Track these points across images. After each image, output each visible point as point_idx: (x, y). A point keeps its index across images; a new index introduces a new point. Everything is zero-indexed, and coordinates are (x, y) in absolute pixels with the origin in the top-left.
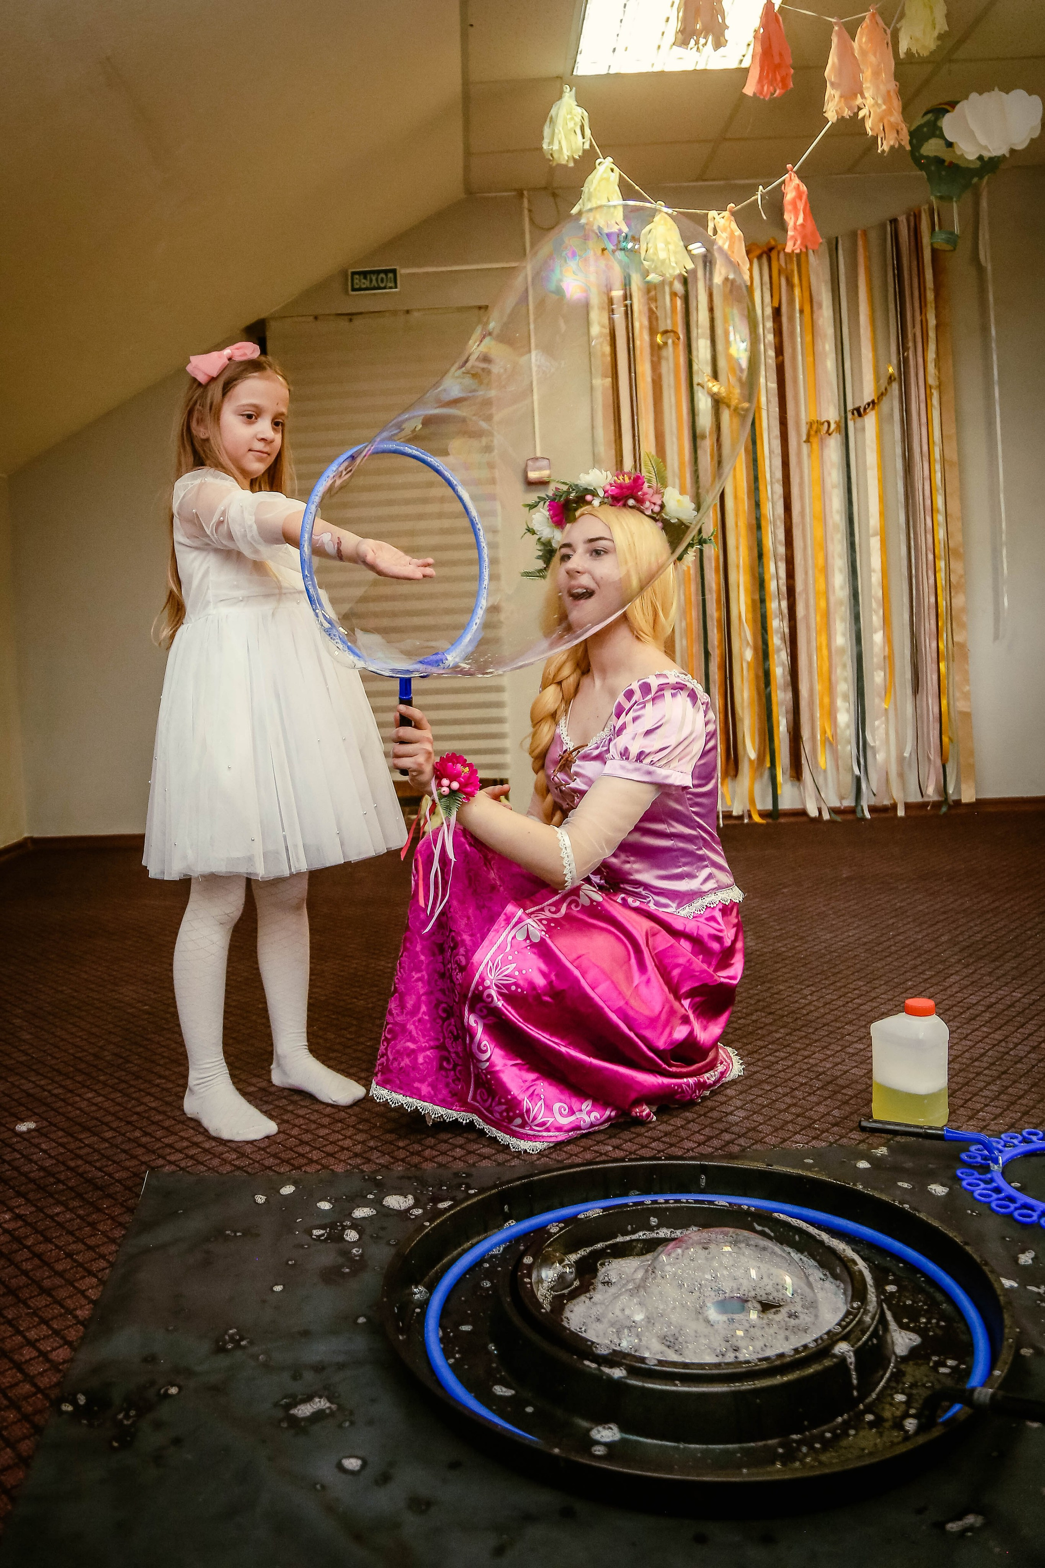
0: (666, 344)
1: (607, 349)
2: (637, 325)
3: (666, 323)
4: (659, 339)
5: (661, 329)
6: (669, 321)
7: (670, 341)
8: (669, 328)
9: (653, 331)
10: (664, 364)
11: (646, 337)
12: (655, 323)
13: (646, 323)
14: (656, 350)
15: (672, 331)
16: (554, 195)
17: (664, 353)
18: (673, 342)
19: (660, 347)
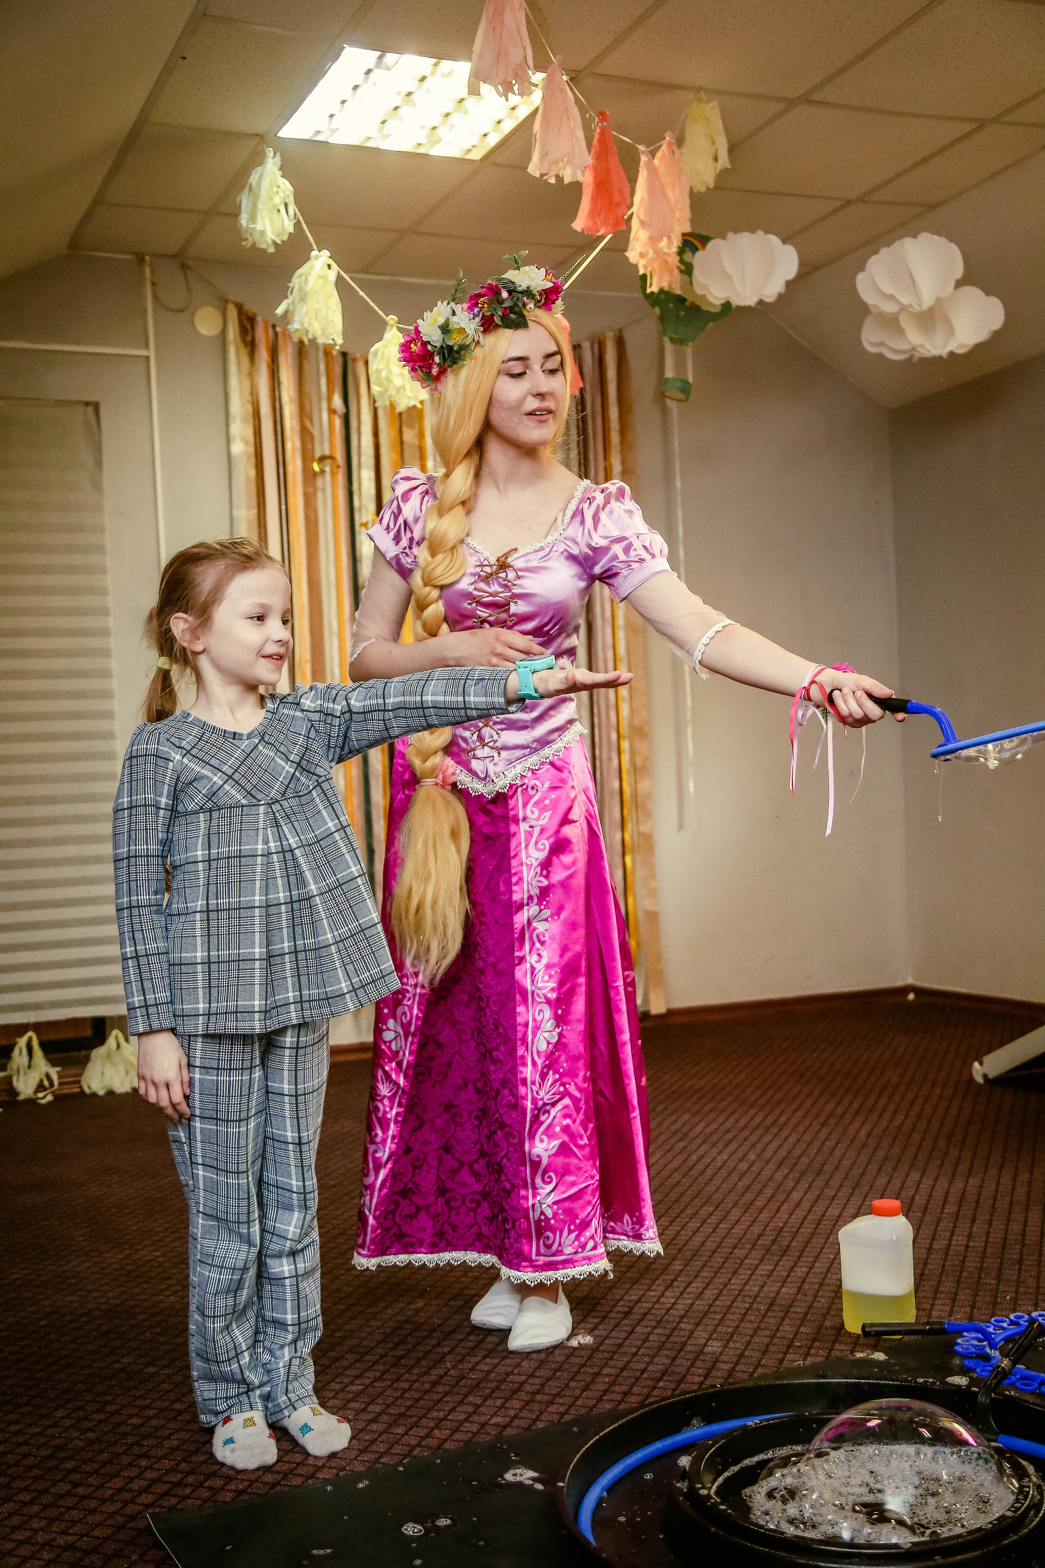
0: (323, 472)
1: (253, 473)
2: (289, 445)
3: (322, 448)
4: (316, 467)
5: (318, 454)
6: (326, 446)
7: (328, 469)
8: (327, 452)
9: (307, 455)
10: (320, 495)
11: (299, 463)
12: (309, 446)
13: (298, 443)
14: (310, 477)
15: (331, 458)
16: (184, 267)
17: (319, 482)
18: (332, 471)
19: (315, 474)
